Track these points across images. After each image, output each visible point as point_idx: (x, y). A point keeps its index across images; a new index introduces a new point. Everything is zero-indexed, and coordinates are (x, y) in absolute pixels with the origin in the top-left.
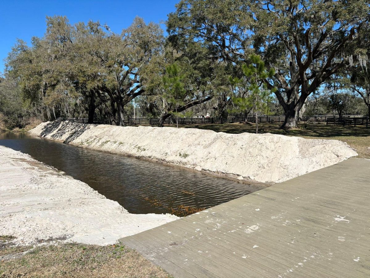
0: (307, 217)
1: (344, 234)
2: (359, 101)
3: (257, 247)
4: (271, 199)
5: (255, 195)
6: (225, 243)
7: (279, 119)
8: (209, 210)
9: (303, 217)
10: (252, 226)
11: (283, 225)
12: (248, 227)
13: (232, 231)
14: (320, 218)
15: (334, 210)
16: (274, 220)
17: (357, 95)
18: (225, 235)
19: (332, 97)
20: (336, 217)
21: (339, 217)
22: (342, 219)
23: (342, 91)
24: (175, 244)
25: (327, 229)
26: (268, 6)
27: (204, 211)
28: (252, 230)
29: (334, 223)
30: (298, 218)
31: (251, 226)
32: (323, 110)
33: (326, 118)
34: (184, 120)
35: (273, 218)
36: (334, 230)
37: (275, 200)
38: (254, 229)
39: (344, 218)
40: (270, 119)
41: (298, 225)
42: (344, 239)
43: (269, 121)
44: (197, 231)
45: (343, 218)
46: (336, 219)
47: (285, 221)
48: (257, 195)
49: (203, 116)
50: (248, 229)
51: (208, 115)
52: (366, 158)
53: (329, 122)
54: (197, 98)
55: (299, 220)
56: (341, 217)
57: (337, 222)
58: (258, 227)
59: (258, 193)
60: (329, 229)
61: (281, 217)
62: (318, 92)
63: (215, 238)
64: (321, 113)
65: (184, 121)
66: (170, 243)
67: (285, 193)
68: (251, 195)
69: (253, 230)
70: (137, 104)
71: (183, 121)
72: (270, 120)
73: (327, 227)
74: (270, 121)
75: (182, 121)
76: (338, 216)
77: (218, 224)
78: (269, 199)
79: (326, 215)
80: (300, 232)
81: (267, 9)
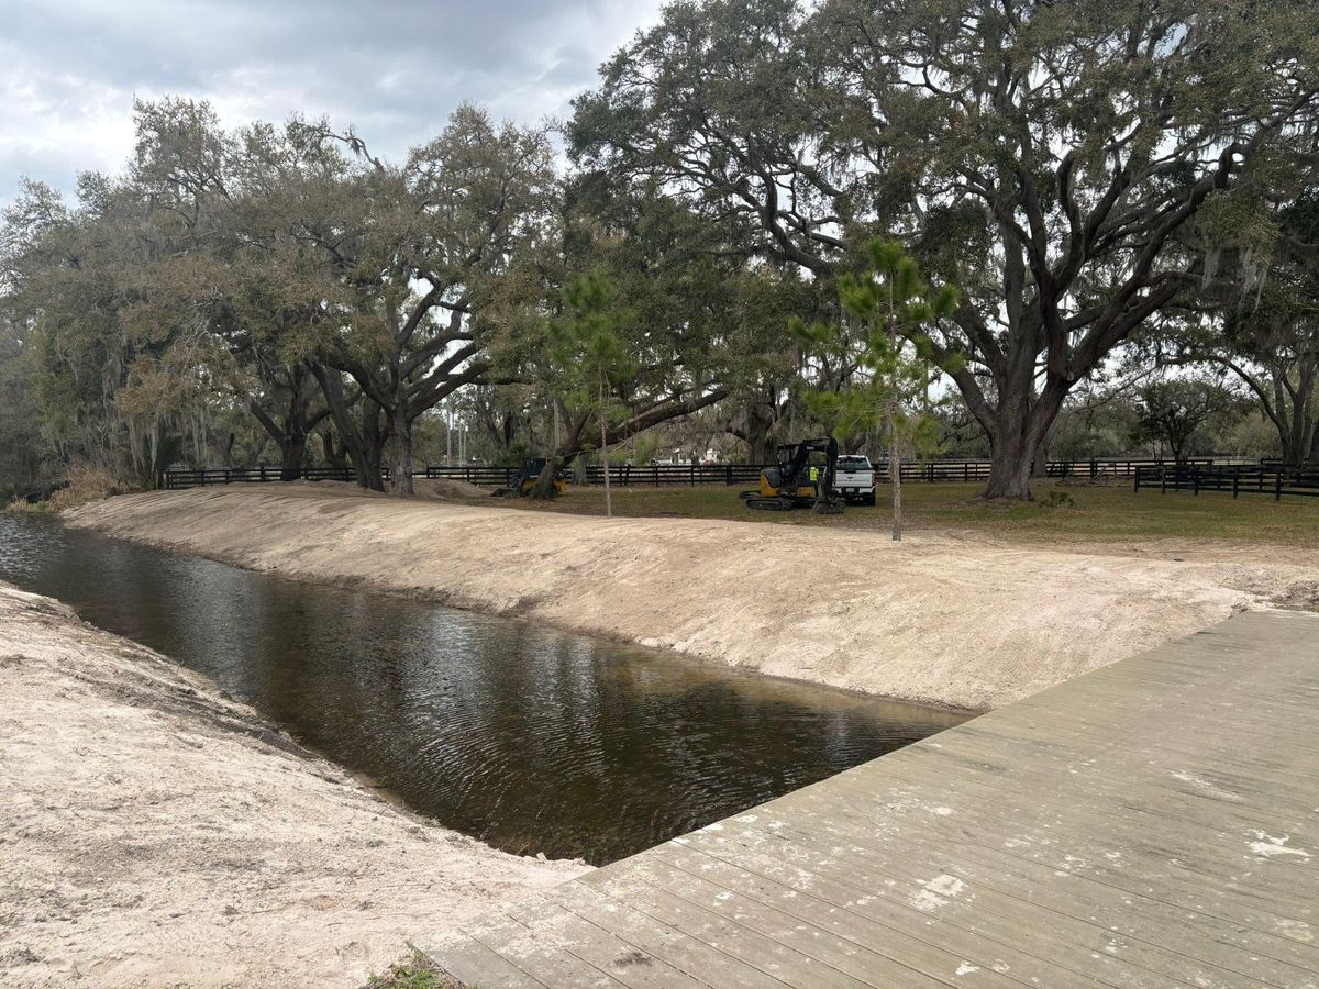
0: (1145, 841)
1: (1303, 911)
2: (1245, 407)
3: (972, 969)
4: (991, 768)
5: (925, 750)
6: (841, 952)
7: (966, 468)
8: (756, 814)
9: (1129, 840)
10: (935, 877)
11: (1059, 873)
12: (920, 881)
13: (860, 902)
14: (1191, 842)
15: (1241, 811)
16: (1017, 854)
17: (1238, 388)
18: (833, 917)
19: (1148, 393)
20: (1254, 838)
21: (1266, 840)
22: (1278, 847)
23: (1182, 373)
24: (637, 958)
25: (1233, 891)
26: (925, 73)
27: (738, 820)
28: (938, 895)
29: (1252, 863)
30: (1111, 847)
31: (934, 880)
32: (1116, 439)
33: (1128, 466)
34: (628, 472)
35: (1011, 845)
36: (1259, 893)
37: (1004, 769)
38: (947, 893)
39: (1286, 844)
40: (933, 469)
41: (1117, 873)
42: (1307, 933)
43: (929, 478)
44: (719, 901)
45: (1280, 841)
46: (1257, 847)
47: (1062, 859)
48: (935, 751)
49: (695, 460)
50: (924, 894)
51: (710, 456)
52: (1309, 610)
53: (1143, 480)
54: (676, 396)
55: (1118, 854)
56: (1273, 839)
57: (1262, 859)
58: (959, 883)
59: (935, 741)
60: (1237, 889)
61: (1046, 842)
62: (1103, 375)
63: (799, 932)
64: (1109, 449)
65: (627, 477)
66: (620, 957)
67: (1038, 744)
68: (910, 750)
69: (944, 897)
70: (456, 416)
71: (624, 475)
72: (932, 473)
73: (1231, 881)
74: (933, 478)
75: (621, 477)
76: (1261, 835)
77: (802, 873)
78: (980, 765)
79: (1214, 832)
80: (1129, 902)
81: (924, 82)
